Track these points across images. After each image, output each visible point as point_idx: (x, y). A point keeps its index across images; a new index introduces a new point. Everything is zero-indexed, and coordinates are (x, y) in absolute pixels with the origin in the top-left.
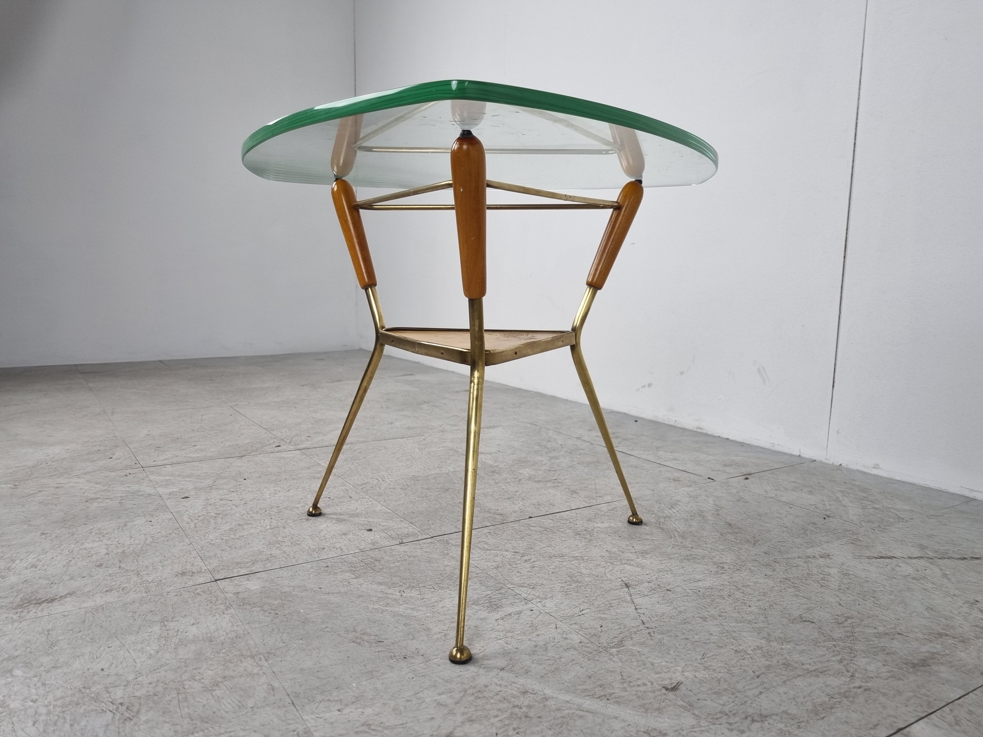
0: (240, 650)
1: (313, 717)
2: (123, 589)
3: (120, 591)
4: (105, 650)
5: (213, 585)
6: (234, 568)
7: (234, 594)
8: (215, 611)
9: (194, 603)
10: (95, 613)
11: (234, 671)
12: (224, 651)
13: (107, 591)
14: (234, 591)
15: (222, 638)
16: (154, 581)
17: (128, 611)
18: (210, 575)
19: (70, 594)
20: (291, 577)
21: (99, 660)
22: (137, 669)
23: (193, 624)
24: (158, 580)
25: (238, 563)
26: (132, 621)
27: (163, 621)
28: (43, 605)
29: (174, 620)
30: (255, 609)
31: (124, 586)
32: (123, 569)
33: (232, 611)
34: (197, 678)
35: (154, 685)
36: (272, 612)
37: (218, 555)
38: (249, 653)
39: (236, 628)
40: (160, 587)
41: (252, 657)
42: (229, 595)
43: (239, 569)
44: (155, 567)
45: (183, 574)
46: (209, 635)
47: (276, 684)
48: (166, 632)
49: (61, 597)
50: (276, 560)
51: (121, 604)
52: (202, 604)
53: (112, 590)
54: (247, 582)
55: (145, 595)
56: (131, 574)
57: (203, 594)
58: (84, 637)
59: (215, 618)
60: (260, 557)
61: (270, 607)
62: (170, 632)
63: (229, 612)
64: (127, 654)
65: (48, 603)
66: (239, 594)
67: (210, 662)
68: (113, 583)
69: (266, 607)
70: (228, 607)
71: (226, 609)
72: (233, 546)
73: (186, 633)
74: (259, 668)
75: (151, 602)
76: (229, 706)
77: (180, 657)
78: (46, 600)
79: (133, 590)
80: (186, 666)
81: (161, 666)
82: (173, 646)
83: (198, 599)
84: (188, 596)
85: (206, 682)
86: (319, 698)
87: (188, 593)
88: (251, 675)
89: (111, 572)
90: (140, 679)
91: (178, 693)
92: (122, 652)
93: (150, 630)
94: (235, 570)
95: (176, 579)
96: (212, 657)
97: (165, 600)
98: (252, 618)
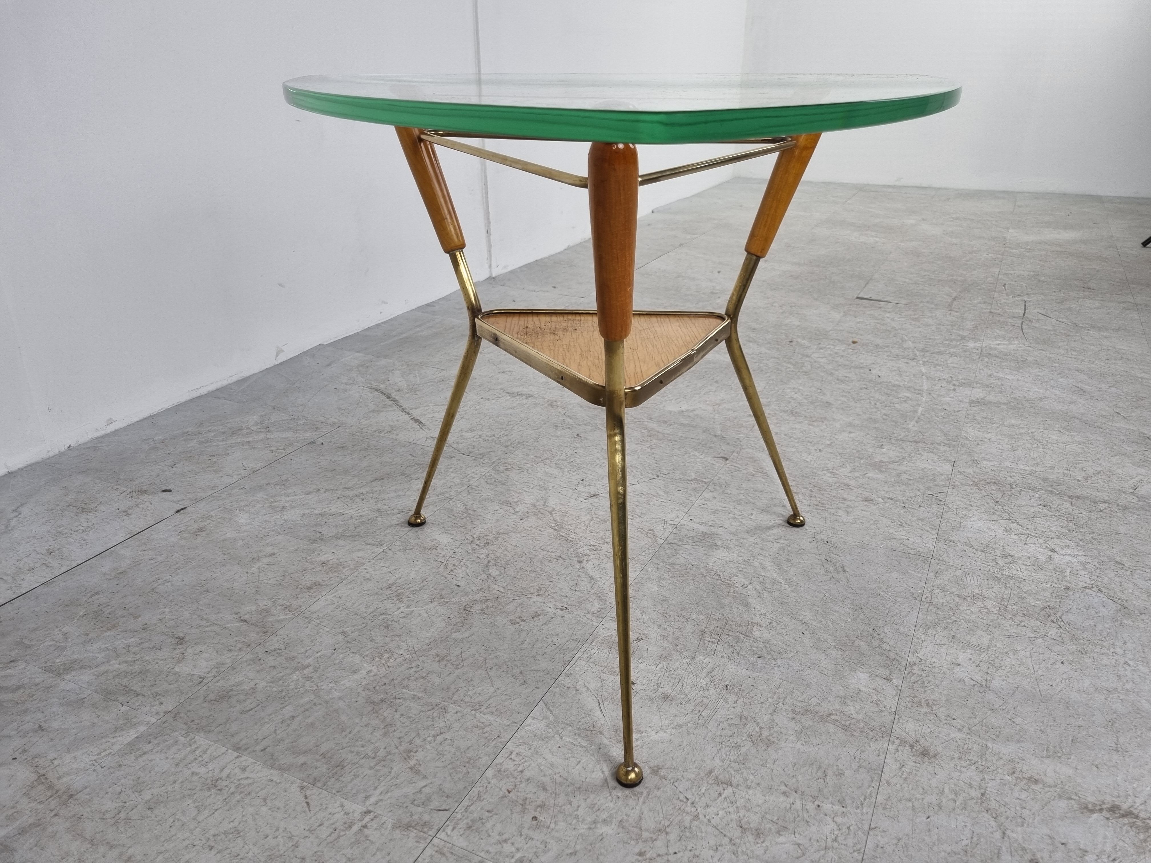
0: (936, 614)
1: (927, 545)
2: (1014, 773)
3: (1018, 770)
4: (1057, 685)
5: (903, 709)
6: (858, 721)
7: (891, 680)
8: (927, 668)
9: (940, 693)
10: (1058, 749)
11: (954, 600)
12: (949, 621)
13: (1036, 782)
14: (889, 684)
15: (942, 634)
16: (968, 762)
17: (1019, 727)
18: (895, 727)
19: (1087, 809)
20: (813, 666)
21: (1064, 676)
22: (1032, 646)
23: (959, 665)
24: (963, 763)
25: (846, 728)
26: (1019, 708)
27: (985, 687)
28: (1125, 806)
29: (974, 683)
30: (888, 648)
31: (1010, 778)
32: (1000, 825)
33: (911, 659)
34: (985, 610)
35: (1022, 624)
36: (875, 635)
37: (855, 766)
38: (931, 607)
39: (923, 637)
40: (966, 746)
41: (931, 603)
42: (897, 682)
43: (854, 716)
44: (954, 797)
45: (924, 753)
46: (952, 644)
47: (932, 575)
48: (989, 672)
49: (1101, 810)
50: (798, 704)
51: (1023, 744)
52: (933, 687)
53: (1030, 779)
54: (863, 689)
55: (990, 745)
56: (993, 805)
57: (923, 701)
58: (1076, 716)
59: (934, 660)
60: (810, 723)
61: (873, 641)
62: (985, 669)
63: (914, 659)
64: (1036, 667)
65: (1118, 808)
66: (884, 676)
67: (967, 617)
68: (1023, 796)
69: (876, 643)
70: (911, 667)
71: (915, 664)
72: (820, 774)
73: (971, 659)
74: (934, 592)
75: (988, 727)
76: (975, 578)
77: (989, 637)
78: (1123, 816)
79: (1002, 762)
80: (989, 625)
81: (1009, 637)
82: (990, 652)
83: (932, 697)
84: (941, 709)
85: (980, 604)
86: (912, 552)
87: (939, 714)
88: (943, 590)
89: (1020, 829)
90: (1033, 635)
91: (1006, 607)
92: (1040, 672)
93: (1003, 683)
94: (860, 717)
95: (939, 749)
96: (962, 621)
97: (970, 718)
98: (899, 639)
